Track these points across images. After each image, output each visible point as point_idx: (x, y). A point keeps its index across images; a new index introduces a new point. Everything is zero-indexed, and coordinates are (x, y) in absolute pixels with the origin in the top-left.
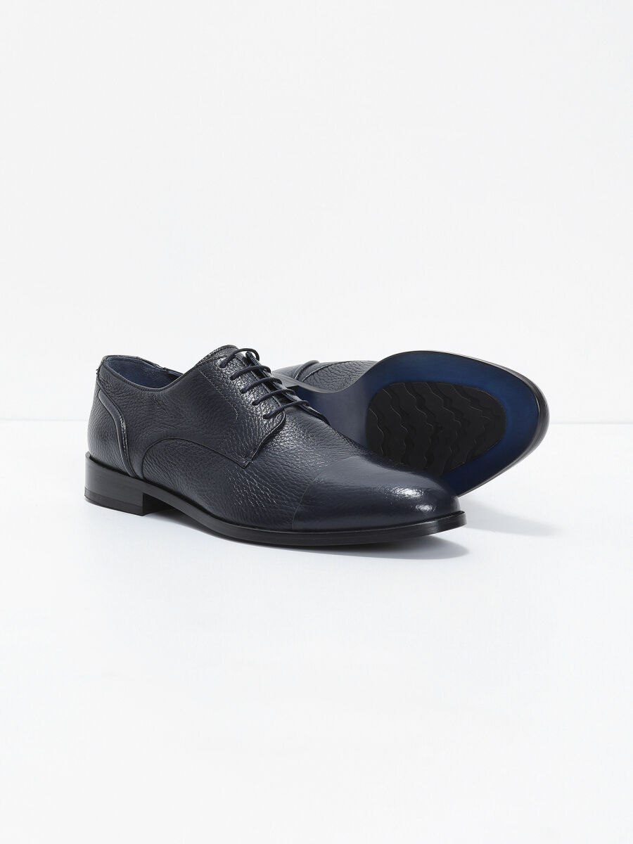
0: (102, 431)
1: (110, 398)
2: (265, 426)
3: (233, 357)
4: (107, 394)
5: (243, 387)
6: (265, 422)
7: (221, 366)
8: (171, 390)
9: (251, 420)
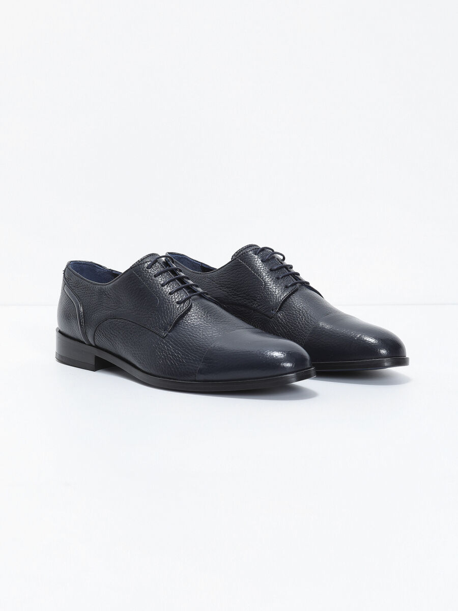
0: (66, 314)
1: (72, 290)
2: (178, 309)
3: (156, 261)
4: (70, 287)
5: (162, 282)
6: (178, 306)
7: (148, 268)
8: (114, 285)
9: (168, 305)
